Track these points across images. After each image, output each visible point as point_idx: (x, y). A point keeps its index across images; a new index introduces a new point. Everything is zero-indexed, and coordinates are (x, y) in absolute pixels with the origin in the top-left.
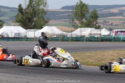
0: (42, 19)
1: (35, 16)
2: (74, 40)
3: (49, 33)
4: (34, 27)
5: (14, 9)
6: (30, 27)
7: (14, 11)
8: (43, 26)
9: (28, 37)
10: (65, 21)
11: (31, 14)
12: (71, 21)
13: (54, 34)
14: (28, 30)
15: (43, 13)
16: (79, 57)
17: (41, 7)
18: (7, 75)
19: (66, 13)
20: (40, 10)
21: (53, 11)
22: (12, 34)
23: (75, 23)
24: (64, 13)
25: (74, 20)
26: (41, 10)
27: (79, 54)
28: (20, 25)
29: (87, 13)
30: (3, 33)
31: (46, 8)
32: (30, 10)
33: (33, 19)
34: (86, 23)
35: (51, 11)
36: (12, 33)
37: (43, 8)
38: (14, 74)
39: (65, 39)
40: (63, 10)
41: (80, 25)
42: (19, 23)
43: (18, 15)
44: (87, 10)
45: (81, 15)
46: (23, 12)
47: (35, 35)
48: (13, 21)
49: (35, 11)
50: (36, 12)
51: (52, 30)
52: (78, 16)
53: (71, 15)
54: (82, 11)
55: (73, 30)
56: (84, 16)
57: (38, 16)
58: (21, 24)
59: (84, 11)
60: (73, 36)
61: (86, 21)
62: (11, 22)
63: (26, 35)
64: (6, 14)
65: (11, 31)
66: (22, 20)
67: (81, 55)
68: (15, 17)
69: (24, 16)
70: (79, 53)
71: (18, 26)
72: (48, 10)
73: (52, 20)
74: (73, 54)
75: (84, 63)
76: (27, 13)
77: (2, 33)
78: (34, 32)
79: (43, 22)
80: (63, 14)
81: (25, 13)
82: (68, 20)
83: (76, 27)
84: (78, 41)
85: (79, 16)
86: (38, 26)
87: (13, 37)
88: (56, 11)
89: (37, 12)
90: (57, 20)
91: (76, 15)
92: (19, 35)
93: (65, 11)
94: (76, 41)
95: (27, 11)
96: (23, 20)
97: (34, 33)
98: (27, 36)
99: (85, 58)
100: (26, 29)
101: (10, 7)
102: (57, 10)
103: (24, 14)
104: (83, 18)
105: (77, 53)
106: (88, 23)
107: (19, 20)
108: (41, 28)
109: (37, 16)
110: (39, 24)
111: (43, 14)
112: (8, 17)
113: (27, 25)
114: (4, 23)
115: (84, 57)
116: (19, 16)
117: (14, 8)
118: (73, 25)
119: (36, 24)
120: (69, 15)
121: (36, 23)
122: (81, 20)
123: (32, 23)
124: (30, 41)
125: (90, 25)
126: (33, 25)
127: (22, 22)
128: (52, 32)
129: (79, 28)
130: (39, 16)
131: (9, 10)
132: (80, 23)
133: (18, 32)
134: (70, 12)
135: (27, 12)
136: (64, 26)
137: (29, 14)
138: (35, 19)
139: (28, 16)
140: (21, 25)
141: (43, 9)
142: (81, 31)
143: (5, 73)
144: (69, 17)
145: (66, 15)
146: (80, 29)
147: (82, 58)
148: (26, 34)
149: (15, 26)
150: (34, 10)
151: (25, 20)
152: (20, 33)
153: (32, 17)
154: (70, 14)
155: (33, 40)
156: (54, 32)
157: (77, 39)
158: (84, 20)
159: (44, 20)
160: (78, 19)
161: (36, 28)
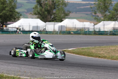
0: (63, 11)
1: (55, 8)
2: (97, 33)
3: (69, 26)
4: (53, 19)
6: (49, 19)
8: (63, 19)
9: (48, 31)
10: (87, 14)
11: (50, 6)
12: (94, 14)
13: (75, 27)
14: (47, 23)
15: (63, 5)
16: (103, 51)
18: (30, 67)
19: (88, 5)
20: (60, 1)
22: (30, 27)
23: (98, 16)
24: (86, 6)
25: (97, 12)
26: (61, 2)
28: (38, 18)
29: (111, 5)
30: (21, 26)
32: (49, 2)
33: (52, 11)
34: (110, 16)
35: (71, 3)
36: (30, 26)
38: (38, 66)
39: (88, 32)
40: (85, 2)
41: (102, 18)
42: (37, 16)
43: (36, 7)
44: (110, 2)
45: (104, 7)
46: (42, 3)
47: (55, 29)
48: (31, 14)
49: (54, 2)
51: (73, 23)
53: (94, 7)
54: (105, 3)
55: (95, 23)
56: (107, 9)
57: (57, 8)
58: (40, 16)
59: (107, 3)
60: (96, 30)
61: (109, 14)
62: (28, 14)
63: (45, 29)
64: (23, 6)
65: (29, 23)
66: (41, 13)
67: (106, 49)
68: (34, 8)
69: (42, 7)
71: (36, 18)
72: (68, 2)
73: (72, 13)
74: (97, 48)
75: (109, 57)
77: (19, 26)
78: (54, 25)
79: (63, 15)
81: (44, 5)
82: (89, 13)
83: (98, 20)
84: (102, 34)
85: (102, 8)
86: (57, 19)
87: (31, 30)
88: (76, 3)
89: (57, 4)
90: (77, 13)
91: (99, 7)
92: (37, 28)
93: (86, 3)
94: (99, 34)
95: (46, 2)
96: (42, 12)
97: (54, 26)
98: (47, 29)
99: (110, 52)
100: (45, 22)
102: (78, 2)
103: (43, 6)
104: (106, 11)
105: (101, 47)
106: (111, 16)
107: (37, 12)
108: (61, 21)
109: (56, 8)
110: (59, 16)
112: (25, 9)
113: (46, 17)
114: (21, 15)
115: (108, 51)
116: (38, 8)
118: (95, 18)
119: (56, 17)
120: (91, 8)
121: (56, 15)
122: (104, 13)
123: (51, 15)
124: (50, 34)
125: (113, 18)
126: (53, 18)
127: (40, 15)
128: (73, 26)
129: (102, 22)
130: (59, 8)
132: (103, 16)
133: (36, 25)
134: (92, 4)
135: (46, 4)
136: (85, 19)
137: (48, 5)
138: (54, 11)
139: (47, 8)
141: (63, 1)
142: (104, 25)
144: (92, 10)
145: (87, 8)
146: (104, 22)
147: (106, 53)
148: (45, 28)
149: (32, 18)
150: (53, 2)
151: (44, 12)
152: (39, 26)
153: (51, 8)
154: (92, 6)
155: (53, 34)
156: (75, 25)
157: (100, 33)
158: (107, 13)
159: (64, 13)
160: (101, 12)
161: (56, 21)
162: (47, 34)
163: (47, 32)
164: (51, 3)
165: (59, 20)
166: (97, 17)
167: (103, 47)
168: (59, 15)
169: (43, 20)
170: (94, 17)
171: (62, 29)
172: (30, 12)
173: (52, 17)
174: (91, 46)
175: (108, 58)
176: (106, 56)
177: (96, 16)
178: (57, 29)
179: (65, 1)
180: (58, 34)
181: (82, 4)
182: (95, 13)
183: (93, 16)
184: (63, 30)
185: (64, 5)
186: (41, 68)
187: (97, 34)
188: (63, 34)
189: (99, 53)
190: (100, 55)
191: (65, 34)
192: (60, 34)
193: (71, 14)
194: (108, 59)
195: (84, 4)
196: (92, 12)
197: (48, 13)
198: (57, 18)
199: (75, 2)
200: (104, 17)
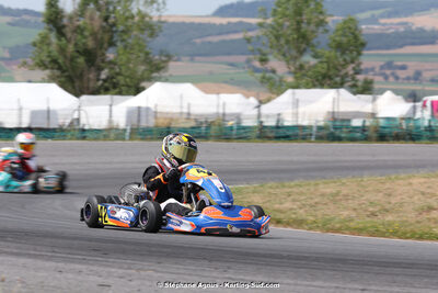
0: (142, 55)
1: (112, 44)
2: (271, 135)
3: (167, 110)
4: (106, 84)
5: (25, 17)
6: (92, 84)
7: (26, 24)
8: (143, 84)
9: (86, 127)
10: (232, 65)
11: (94, 34)
12: (257, 64)
13: (189, 114)
14: (84, 97)
15: (142, 30)
16: (294, 200)
17: (137, 6)
18: (22, 261)
19: (236, 32)
20: (133, 17)
21: (183, 24)
22: (20, 116)
23: (274, 71)
24: (228, 33)
25: (270, 57)
26: (137, 19)
27: (295, 190)
28: (51, 79)
29: (321, 29)
31: (158, 10)
32: (92, 19)
33: (104, 54)
34: (319, 69)
35: (174, 24)
36: (20, 109)
37: (142, 8)
38: (50, 259)
39: (234, 132)
40: (224, 21)
41: (290, 79)
42: (48, 72)
43: (44, 40)
44: (321, 17)
45: (295, 36)
46: (64, 26)
47: (114, 119)
48: (25, 64)
49: (111, 20)
50: (114, 25)
51: (181, 97)
52: (283, 41)
53: (258, 38)
54: (299, 23)
55: (263, 98)
56: (308, 44)
57: (123, 41)
58: (57, 73)
59: (309, 23)
60: (266, 124)
61: (313, 62)
62: (15, 67)
63: (78, 120)
65: (19, 100)
66: (60, 61)
67: (302, 194)
68: (34, 44)
69: (69, 41)
70: (291, 187)
71: (43, 81)
72: (163, 19)
73: (178, 60)
74: (271, 188)
75: (315, 222)
76: (79, 30)
78: (111, 106)
79: (143, 68)
80: (220, 34)
81: (75, 31)
82: (242, 59)
83: (275, 87)
84: (287, 138)
85: (287, 42)
86: (122, 82)
87: (25, 125)
88: (192, 24)
89: (121, 28)
90: (197, 58)
91: (277, 38)
92: (48, 118)
93: (229, 23)
94: (278, 138)
95: (81, 22)
96: (65, 57)
97: (111, 111)
98: (83, 121)
99: (316, 203)
100: (77, 95)
101: (9, 9)
102: (197, 20)
103: (69, 35)
104: (305, 50)
105: (284, 186)
106: (324, 71)
107: (49, 59)
108: (138, 90)
109: (119, 44)
110: (128, 74)
111: (145, 36)
112: (4, 48)
113: (80, 77)
115: (312, 202)
116: (49, 44)
117: (26, 12)
118: (264, 78)
119: (118, 74)
120: (248, 40)
121: (118, 70)
122: (296, 58)
123: (100, 69)
124: (96, 139)
125: (330, 78)
126: (105, 81)
127: (60, 68)
128: (181, 107)
129: (290, 91)
130: (130, 41)
131: (8, 19)
132: (293, 69)
133: (44, 107)
134: (250, 28)
135: (78, 27)
136: (226, 82)
137: (86, 33)
138: (110, 55)
139: (84, 44)
140: (58, 77)
141: (143, 16)
142: (296, 103)
143: (12, 254)
144: (250, 47)
145: (233, 41)
146: (294, 94)
147: (304, 206)
148: (76, 116)
149: (30, 82)
150: (106, 19)
151: (72, 59)
152: (55, 112)
153: (100, 44)
154: (250, 34)
155: (106, 138)
156: (189, 106)
157: (281, 133)
158: (308, 60)
159: (148, 61)
160: (284, 55)
161: (117, 90)
162: (84, 138)
163: (84, 130)
164: (98, 23)
165: (128, 86)
166: (271, 75)
167: (292, 184)
168: (129, 68)
169: (70, 88)
170: (259, 75)
171: (139, 121)
172: (21, 60)
173: (103, 76)
174: (247, 181)
175: (313, 226)
176: (304, 217)
177: (267, 71)
178: (121, 121)
179: (151, 18)
180: (124, 139)
181: (214, 24)
182: (264, 61)
183: (256, 70)
184: (143, 124)
185: (147, 32)
186: (61, 265)
187: (269, 138)
188: (142, 139)
189: (277, 206)
190: (281, 216)
191: (152, 139)
192: (131, 138)
193: (171, 64)
194: (310, 229)
195: (221, 25)
196: (251, 56)
197: (87, 61)
198: (120, 78)
199: (187, 20)
200: (295, 73)
